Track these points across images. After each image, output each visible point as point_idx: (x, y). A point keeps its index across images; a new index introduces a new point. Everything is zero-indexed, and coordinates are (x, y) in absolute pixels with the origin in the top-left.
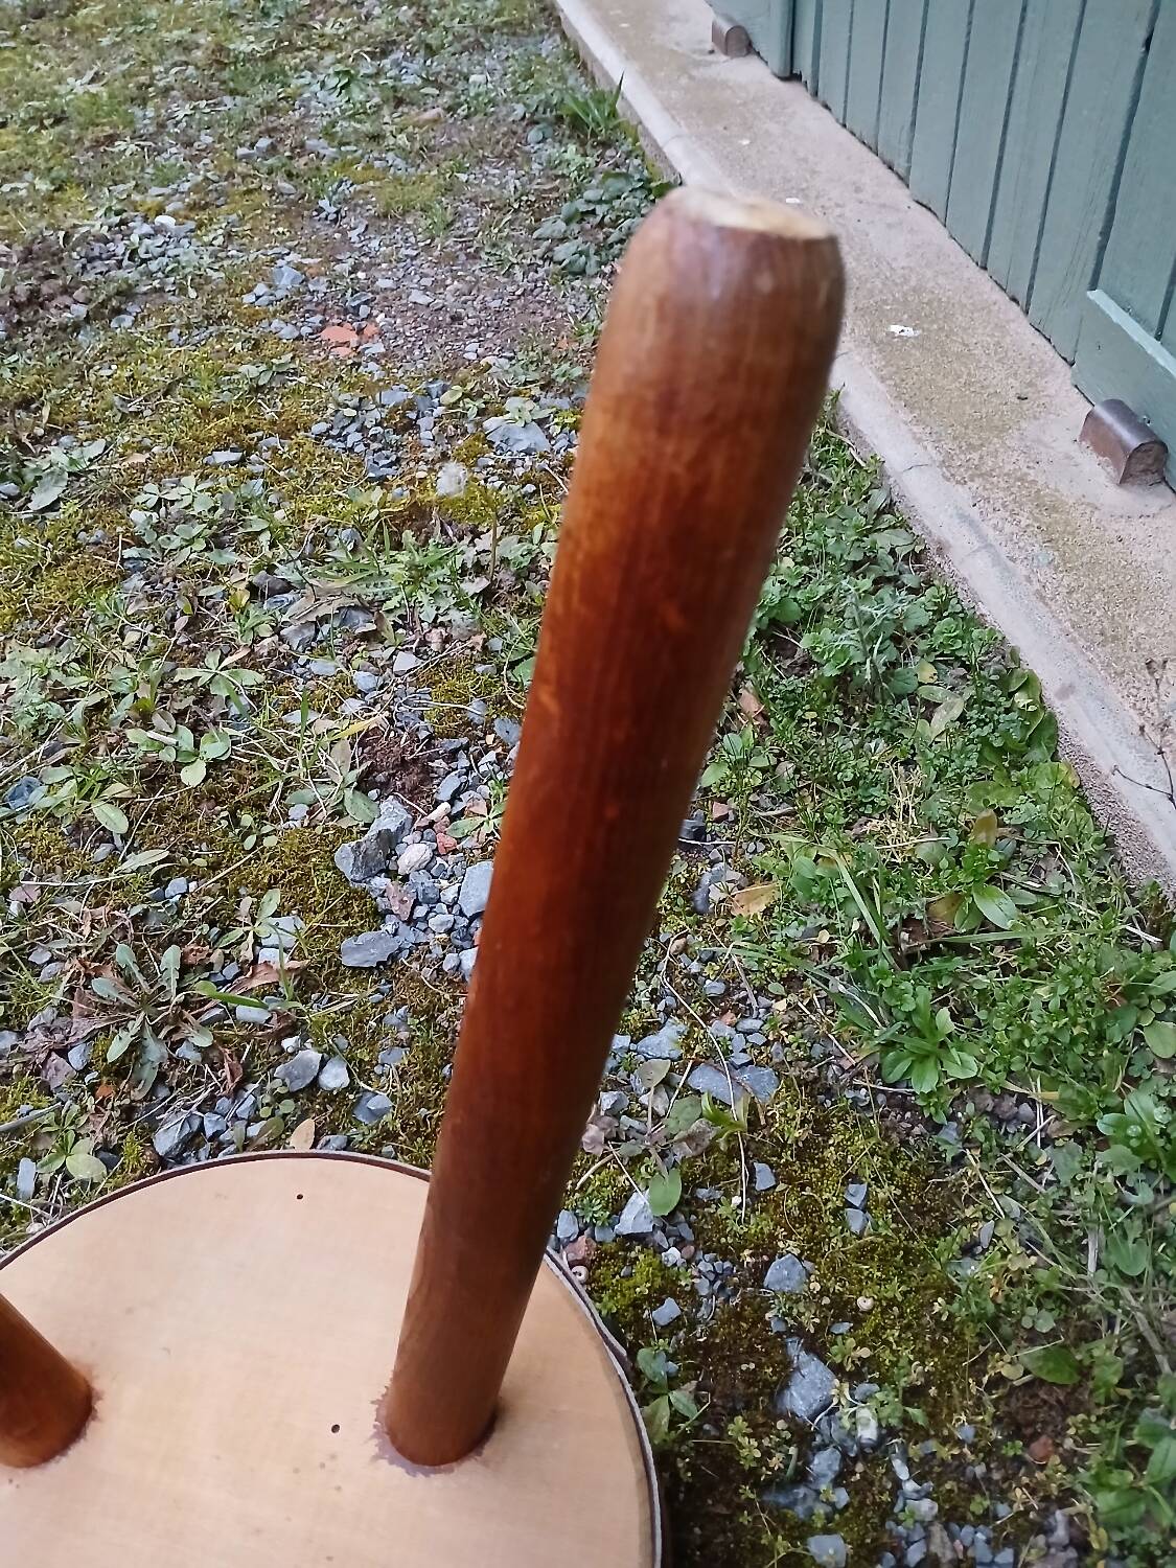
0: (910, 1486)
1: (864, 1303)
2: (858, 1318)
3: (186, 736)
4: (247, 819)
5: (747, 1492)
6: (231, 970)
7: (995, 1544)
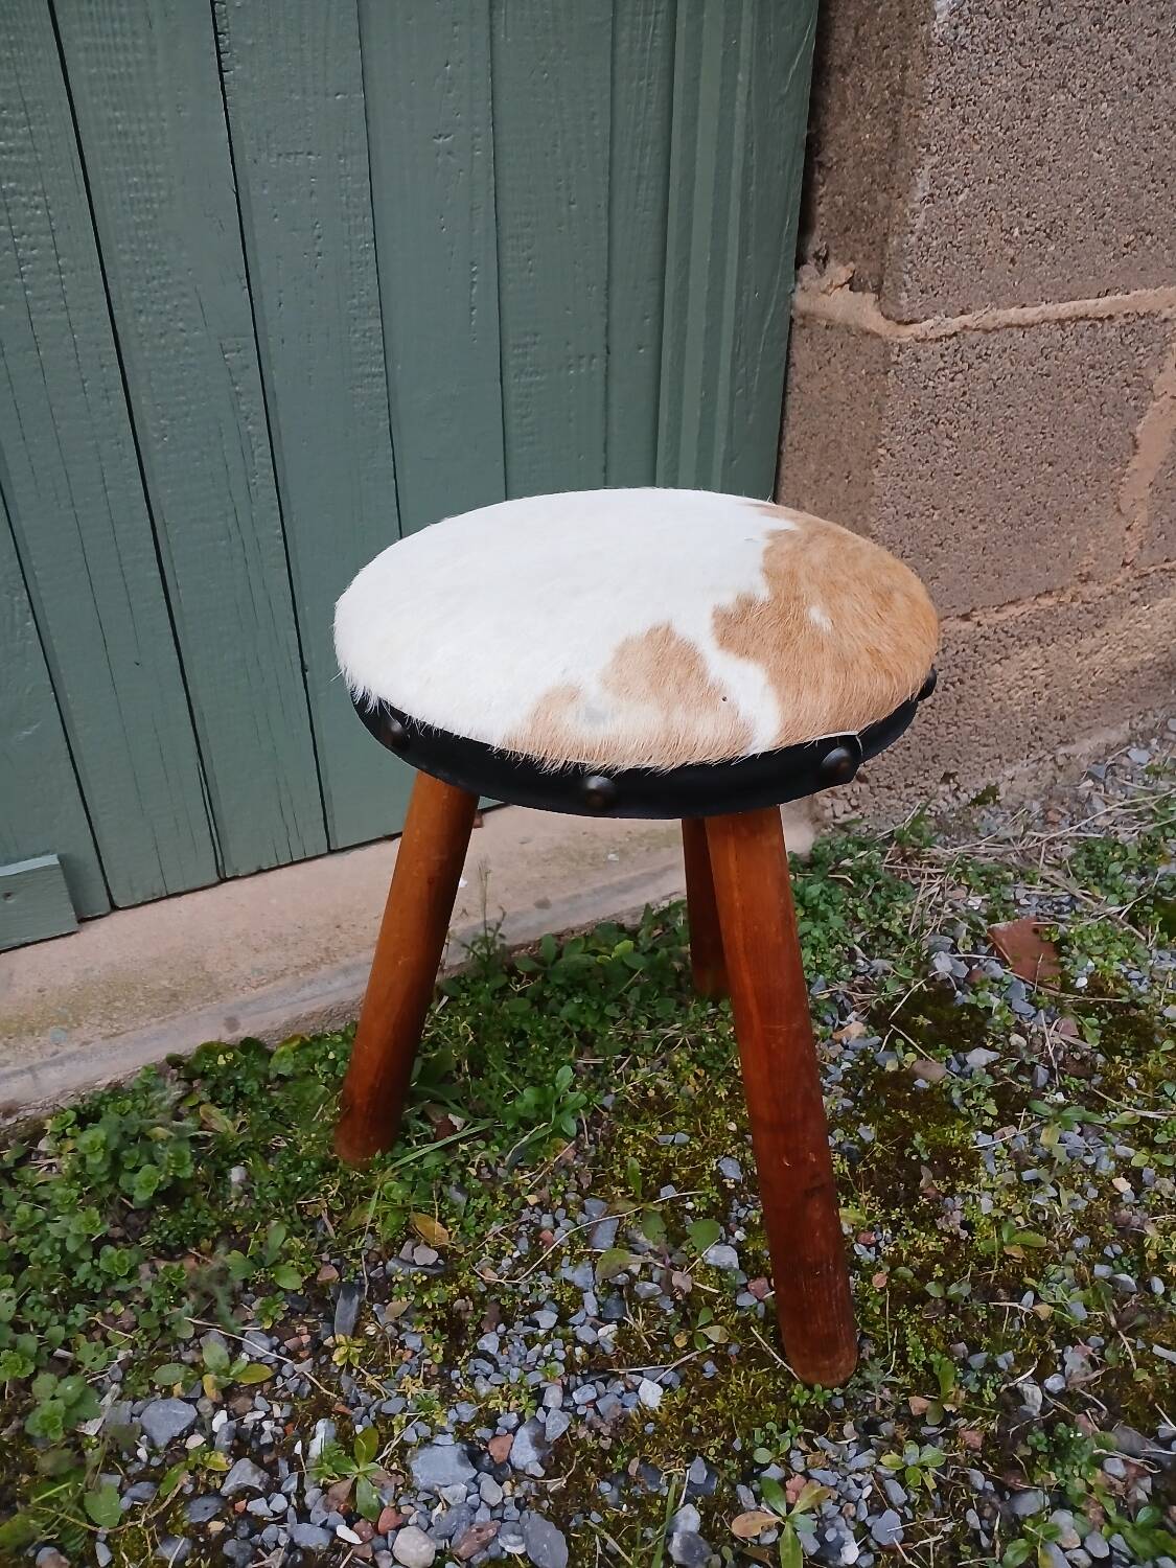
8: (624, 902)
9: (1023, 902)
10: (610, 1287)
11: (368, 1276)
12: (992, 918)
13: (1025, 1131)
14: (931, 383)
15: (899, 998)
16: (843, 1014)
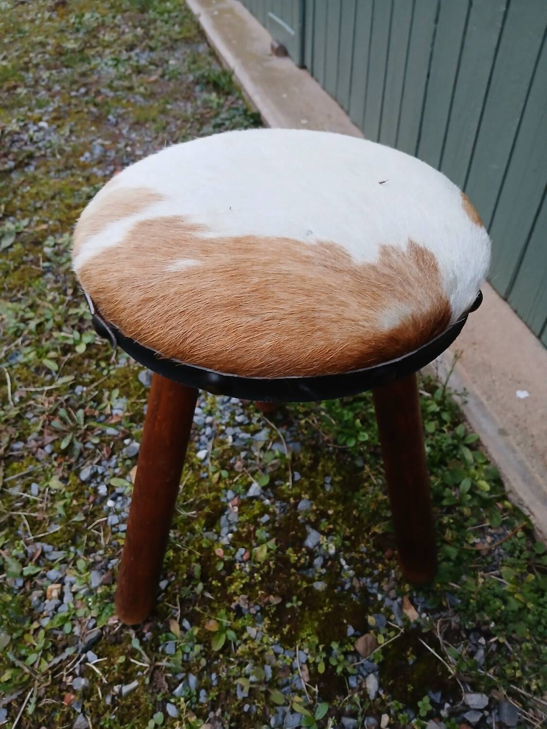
0: (346, 567)
1: (330, 512)
2: (328, 517)
3: (76, 335)
4: (103, 364)
5: (293, 570)
6: (102, 418)
7: (373, 582)
13: (304, 688)
16: (427, 611)
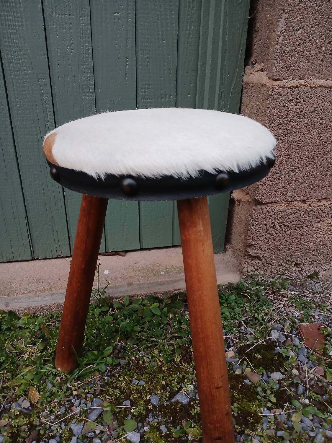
8: (159, 289)
9: (316, 317)
10: (85, 437)
11: (4, 407)
12: (302, 321)
13: (286, 412)
14: (287, 105)
15: (253, 344)
16: (229, 347)
